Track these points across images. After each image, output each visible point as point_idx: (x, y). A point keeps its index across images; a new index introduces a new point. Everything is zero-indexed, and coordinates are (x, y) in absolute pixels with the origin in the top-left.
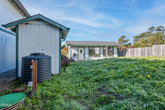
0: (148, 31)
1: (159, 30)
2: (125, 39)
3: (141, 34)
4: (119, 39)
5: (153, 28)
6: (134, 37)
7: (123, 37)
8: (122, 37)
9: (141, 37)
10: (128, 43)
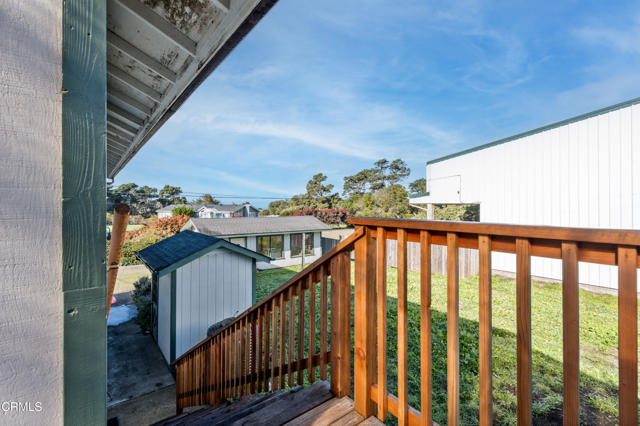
0: (374, 167)
1: (397, 168)
2: (324, 184)
3: (361, 173)
4: (310, 182)
5: (385, 162)
6: (346, 178)
7: (320, 177)
8: (316, 177)
9: (360, 180)
10: (332, 194)
